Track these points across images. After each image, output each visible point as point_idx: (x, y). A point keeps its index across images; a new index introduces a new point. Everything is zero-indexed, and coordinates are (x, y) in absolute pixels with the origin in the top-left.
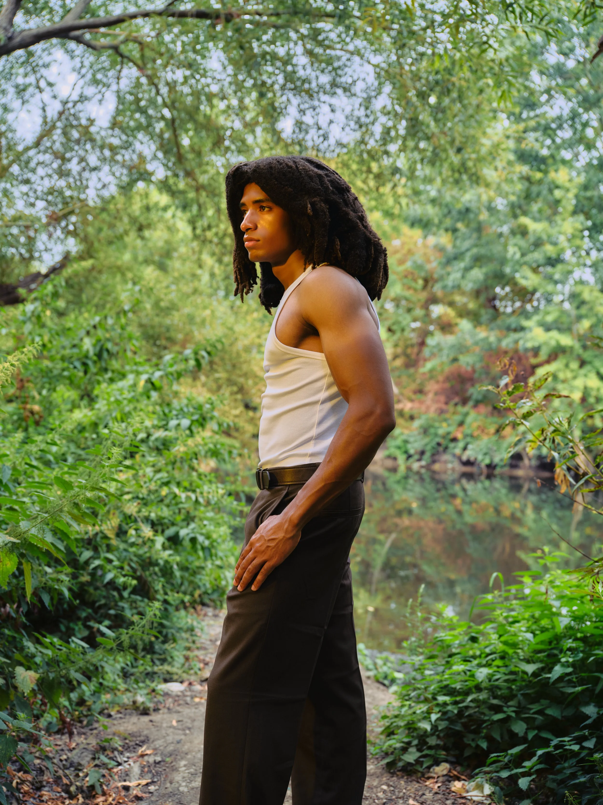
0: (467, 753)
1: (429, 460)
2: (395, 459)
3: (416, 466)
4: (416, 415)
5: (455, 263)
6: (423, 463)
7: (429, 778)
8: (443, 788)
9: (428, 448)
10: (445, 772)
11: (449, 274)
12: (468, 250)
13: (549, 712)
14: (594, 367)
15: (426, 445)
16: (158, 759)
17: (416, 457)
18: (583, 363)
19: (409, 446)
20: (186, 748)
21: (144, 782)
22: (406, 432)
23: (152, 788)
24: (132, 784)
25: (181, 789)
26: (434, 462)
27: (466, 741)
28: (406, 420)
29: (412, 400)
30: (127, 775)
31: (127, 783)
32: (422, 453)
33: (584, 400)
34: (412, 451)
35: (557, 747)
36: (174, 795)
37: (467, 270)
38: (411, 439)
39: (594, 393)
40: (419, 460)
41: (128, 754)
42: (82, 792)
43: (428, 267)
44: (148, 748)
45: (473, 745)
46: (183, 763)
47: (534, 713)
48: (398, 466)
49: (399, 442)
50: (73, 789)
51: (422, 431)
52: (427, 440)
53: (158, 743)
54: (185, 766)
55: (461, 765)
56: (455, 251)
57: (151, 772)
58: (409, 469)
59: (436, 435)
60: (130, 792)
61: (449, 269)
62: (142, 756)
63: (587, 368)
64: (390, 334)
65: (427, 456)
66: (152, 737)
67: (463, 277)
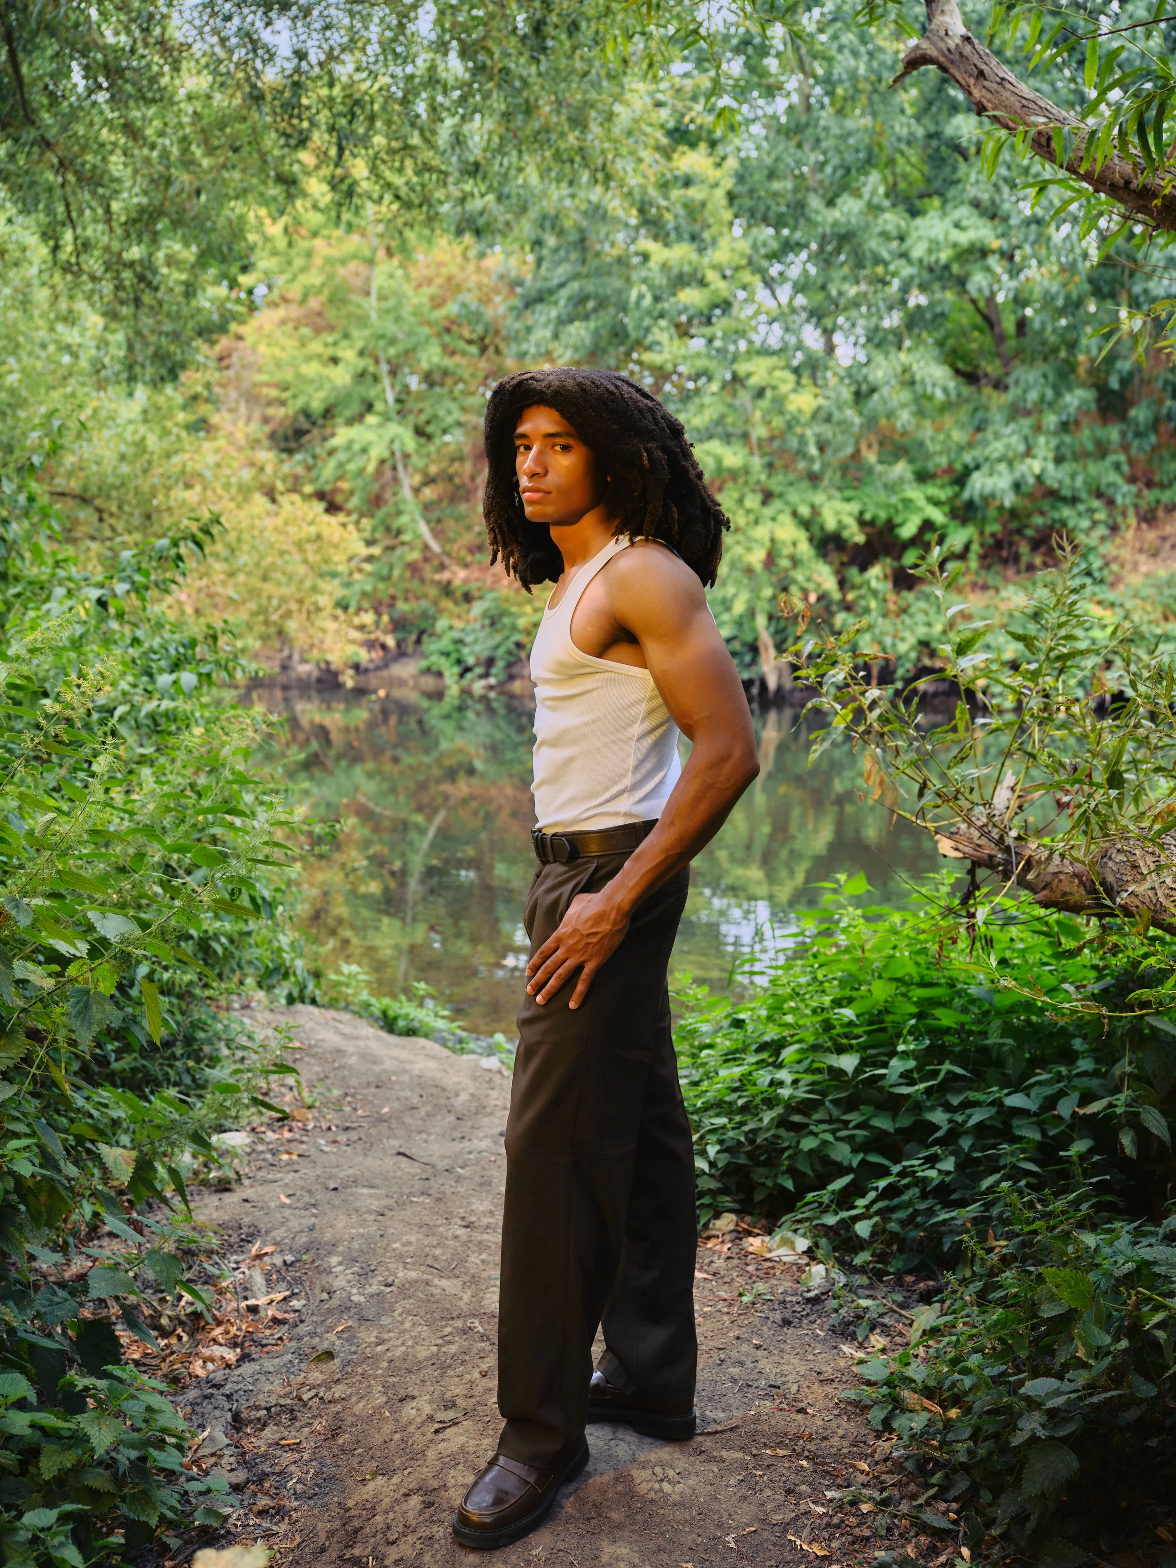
0: (759, 1196)
1: (503, 677)
2: (440, 674)
3: (478, 687)
4: (476, 594)
5: (539, 307)
6: (492, 681)
7: (709, 1238)
8: (736, 1250)
9: (501, 652)
10: (732, 1227)
11: (529, 330)
12: (562, 285)
13: (877, 1122)
14: (787, 503)
15: (497, 647)
16: (290, 1258)
17: (479, 670)
18: (768, 497)
19: (465, 651)
20: (328, 1235)
21: (279, 1297)
22: (458, 624)
23: (296, 1303)
24: (262, 1301)
25: (355, 1298)
26: (511, 678)
27: (756, 1178)
28: (456, 603)
29: (466, 566)
30: (246, 1289)
31: (252, 1302)
32: (490, 662)
33: (770, 560)
34: (470, 661)
35: (902, 1174)
36: (348, 1309)
37: (563, 321)
38: (469, 639)
39: (786, 551)
40: (486, 675)
41: (235, 1257)
42: (182, 1323)
43: (489, 313)
44: (264, 1244)
45: (769, 1183)
46: (334, 1260)
47: (856, 1127)
48: (446, 687)
49: (445, 643)
50: (164, 1321)
51: (487, 622)
52: (498, 638)
53: (279, 1234)
54: (340, 1264)
55: (751, 1214)
56: (539, 285)
57: (284, 1279)
58: (466, 692)
59: (514, 628)
60: (262, 1313)
61: (530, 320)
62: (259, 1257)
63: (777, 504)
64: (423, 440)
65: (498, 668)
66: (263, 1228)
67: (556, 336)
